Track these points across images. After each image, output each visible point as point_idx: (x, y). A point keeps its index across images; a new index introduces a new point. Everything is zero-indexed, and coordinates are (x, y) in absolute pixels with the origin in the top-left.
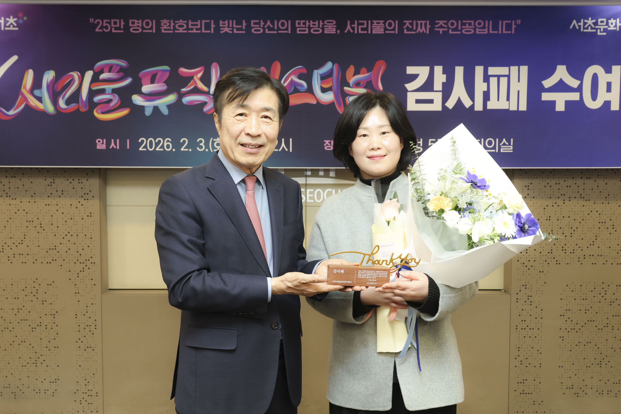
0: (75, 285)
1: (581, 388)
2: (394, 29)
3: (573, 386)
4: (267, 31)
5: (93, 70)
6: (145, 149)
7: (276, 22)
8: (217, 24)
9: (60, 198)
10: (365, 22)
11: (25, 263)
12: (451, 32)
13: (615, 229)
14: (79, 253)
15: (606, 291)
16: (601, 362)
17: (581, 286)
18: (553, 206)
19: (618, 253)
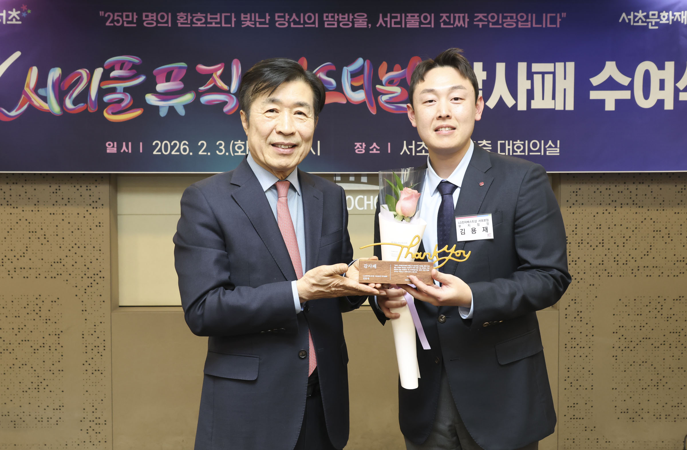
0: (82, 301)
1: (636, 412)
2: (430, 23)
3: (627, 409)
4: (292, 25)
5: (103, 67)
6: (160, 153)
7: (302, 15)
8: (238, 17)
9: (66, 206)
10: (399, 15)
11: (27, 277)
12: (491, 26)
13: (670, 238)
14: (87, 267)
15: (662, 306)
16: (658, 383)
17: (635, 300)
18: (603, 213)
19: (674, 264)
